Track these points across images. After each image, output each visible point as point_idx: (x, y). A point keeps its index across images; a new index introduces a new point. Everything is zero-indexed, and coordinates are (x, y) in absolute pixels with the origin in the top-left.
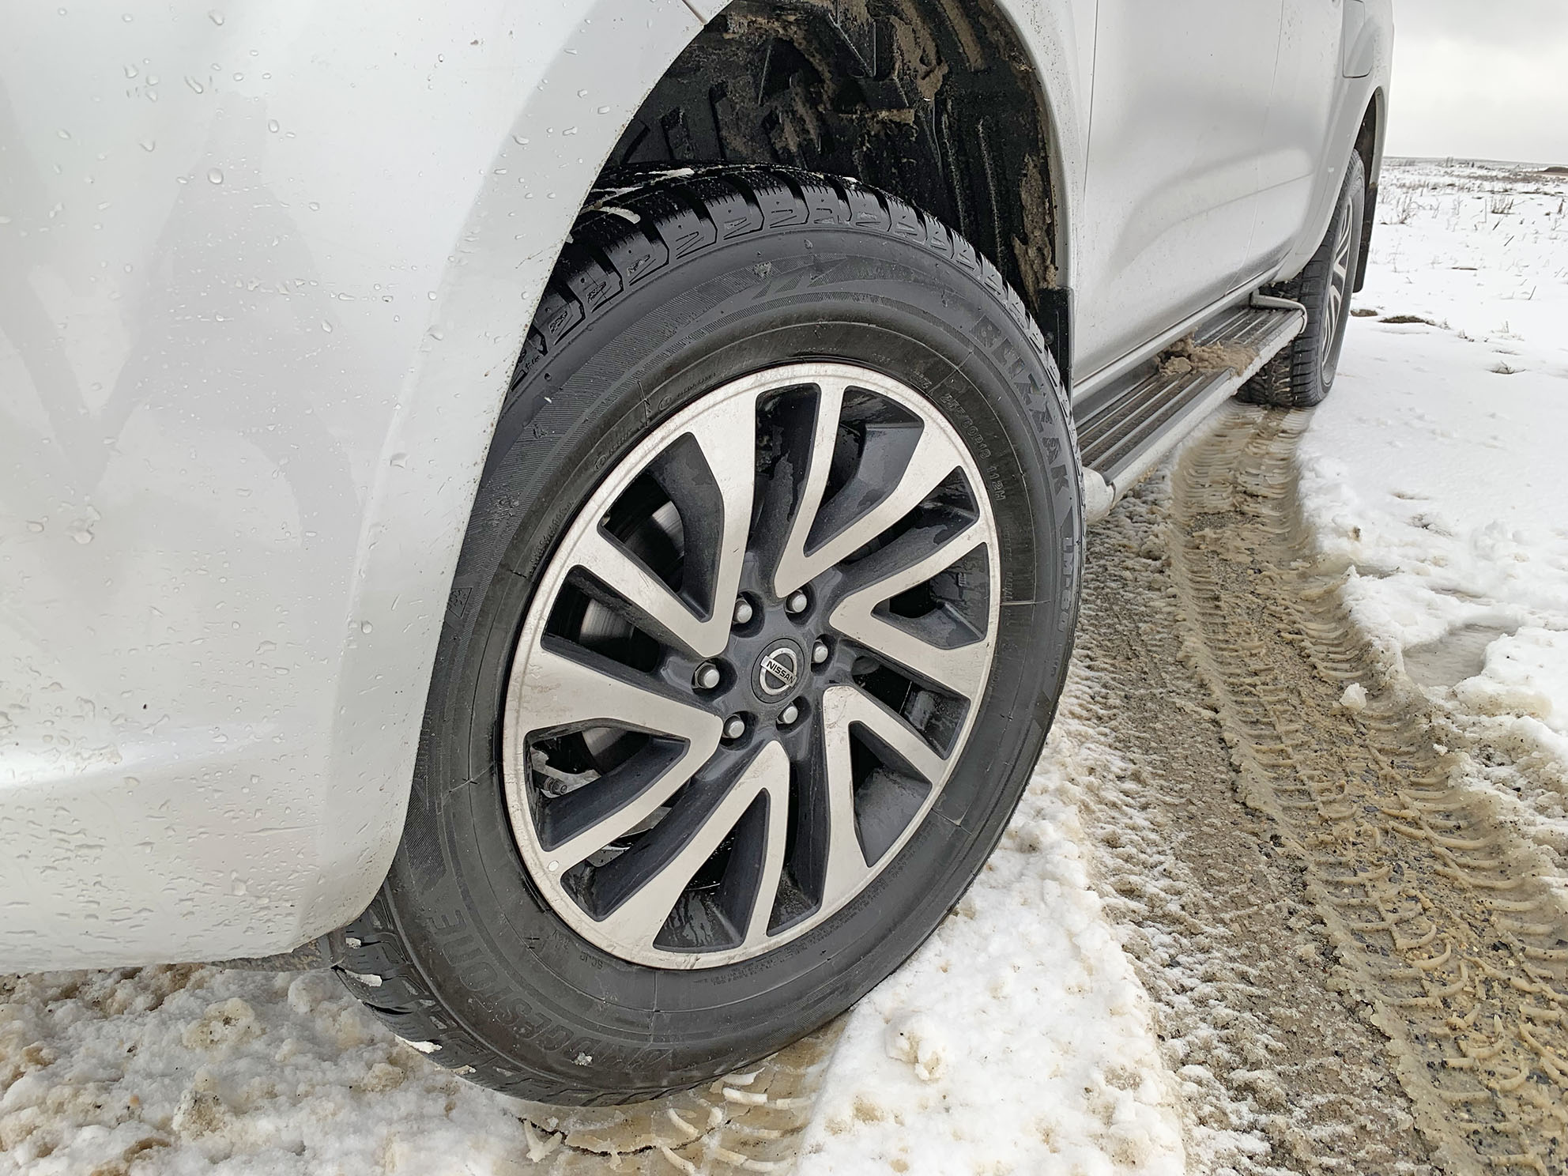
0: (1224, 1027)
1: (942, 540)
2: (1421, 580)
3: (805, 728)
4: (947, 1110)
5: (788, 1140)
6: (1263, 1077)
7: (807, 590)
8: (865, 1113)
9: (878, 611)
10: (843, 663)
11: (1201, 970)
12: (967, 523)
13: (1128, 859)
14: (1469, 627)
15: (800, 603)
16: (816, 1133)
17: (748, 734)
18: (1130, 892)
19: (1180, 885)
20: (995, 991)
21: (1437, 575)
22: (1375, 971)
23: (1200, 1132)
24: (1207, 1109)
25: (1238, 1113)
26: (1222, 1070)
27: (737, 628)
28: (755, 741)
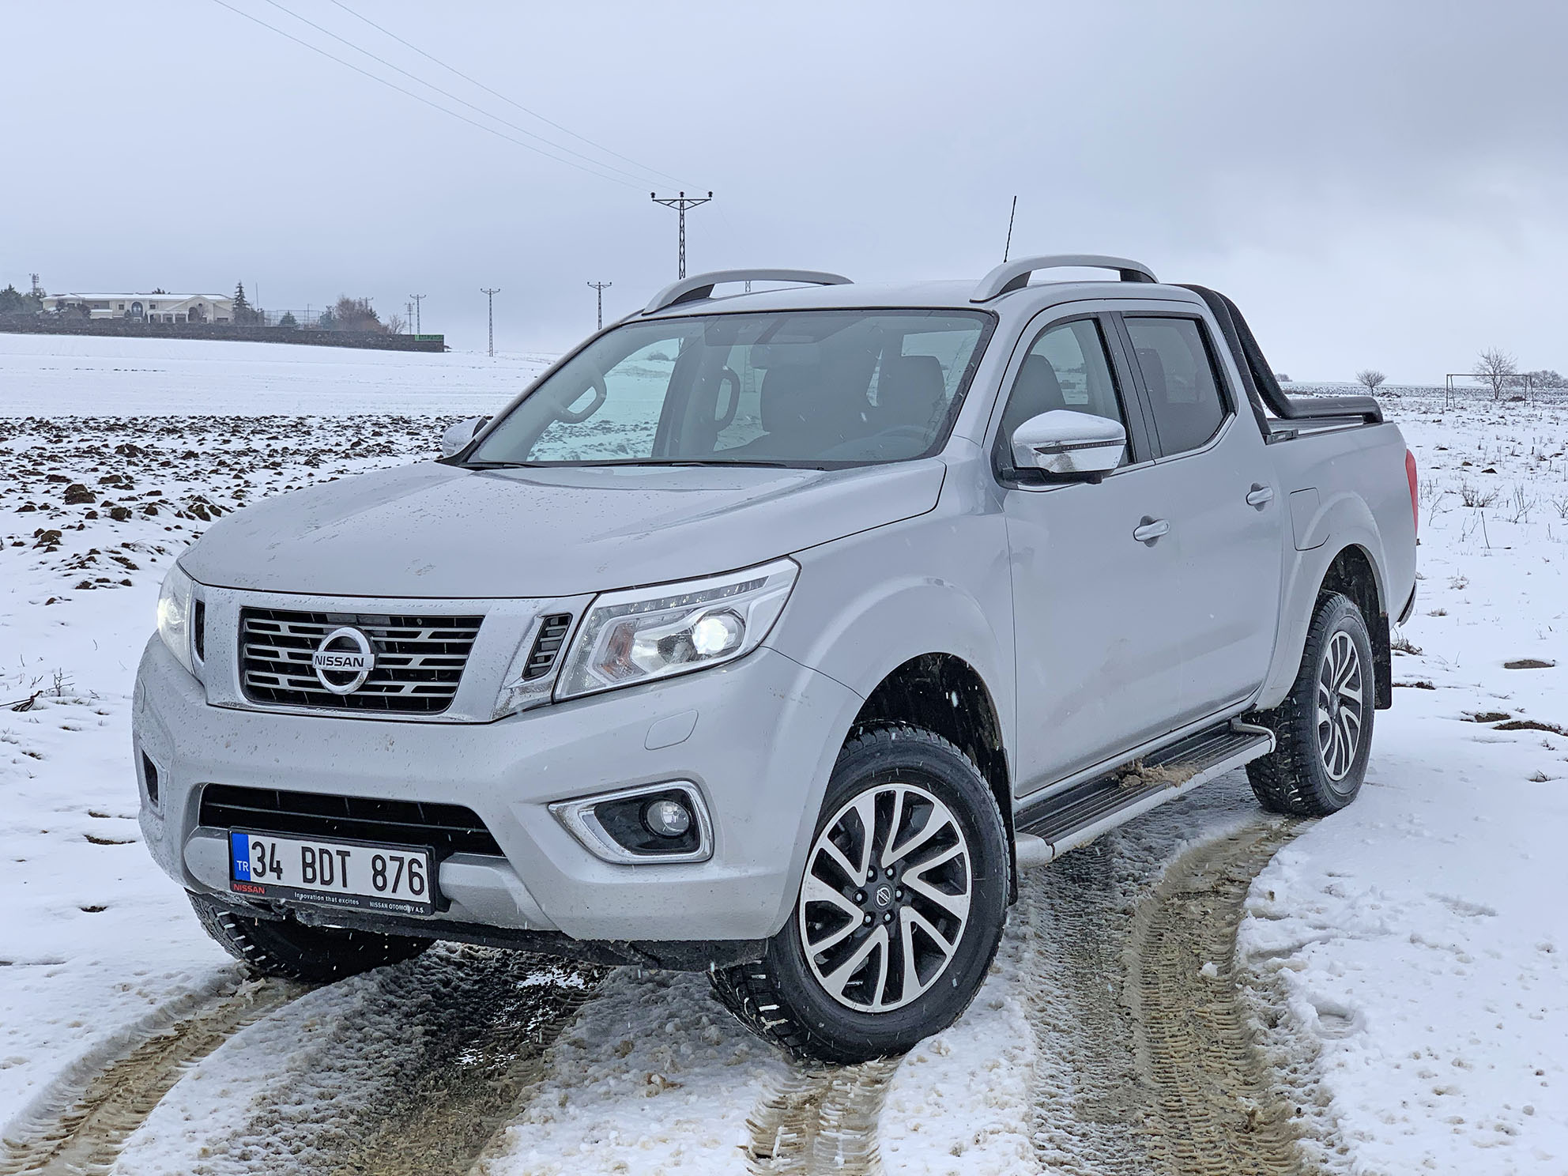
1: (944, 850)
3: (893, 925)
7: (892, 866)
9: (920, 877)
10: (908, 897)
12: (954, 844)
15: (890, 872)
17: (872, 921)
27: (868, 879)
28: (875, 924)
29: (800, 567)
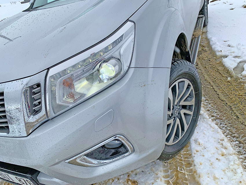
0: (230, 130)
2: (232, 56)
4: (205, 148)
5: (190, 156)
6: (236, 135)
8: (197, 151)
11: (224, 124)
13: (211, 112)
14: (240, 62)
16: (193, 155)
18: (213, 116)
19: (218, 113)
20: (204, 134)
21: (234, 55)
22: (243, 117)
23: (232, 143)
24: (231, 140)
25: (234, 139)
26: (231, 135)
29: (135, 23)
